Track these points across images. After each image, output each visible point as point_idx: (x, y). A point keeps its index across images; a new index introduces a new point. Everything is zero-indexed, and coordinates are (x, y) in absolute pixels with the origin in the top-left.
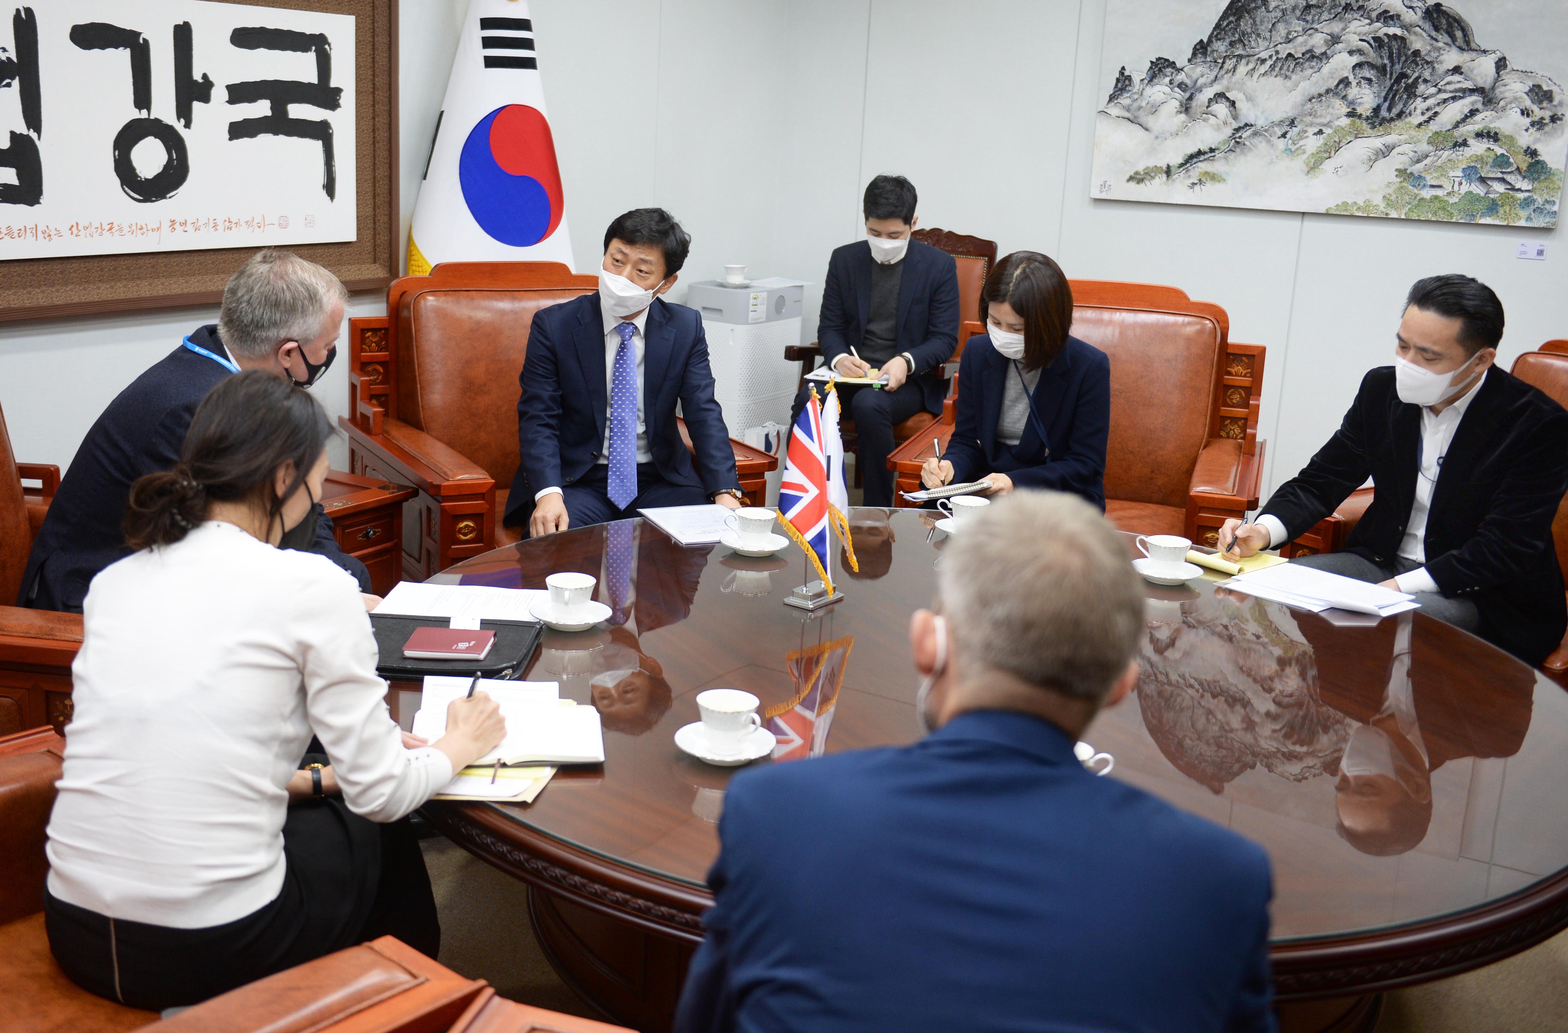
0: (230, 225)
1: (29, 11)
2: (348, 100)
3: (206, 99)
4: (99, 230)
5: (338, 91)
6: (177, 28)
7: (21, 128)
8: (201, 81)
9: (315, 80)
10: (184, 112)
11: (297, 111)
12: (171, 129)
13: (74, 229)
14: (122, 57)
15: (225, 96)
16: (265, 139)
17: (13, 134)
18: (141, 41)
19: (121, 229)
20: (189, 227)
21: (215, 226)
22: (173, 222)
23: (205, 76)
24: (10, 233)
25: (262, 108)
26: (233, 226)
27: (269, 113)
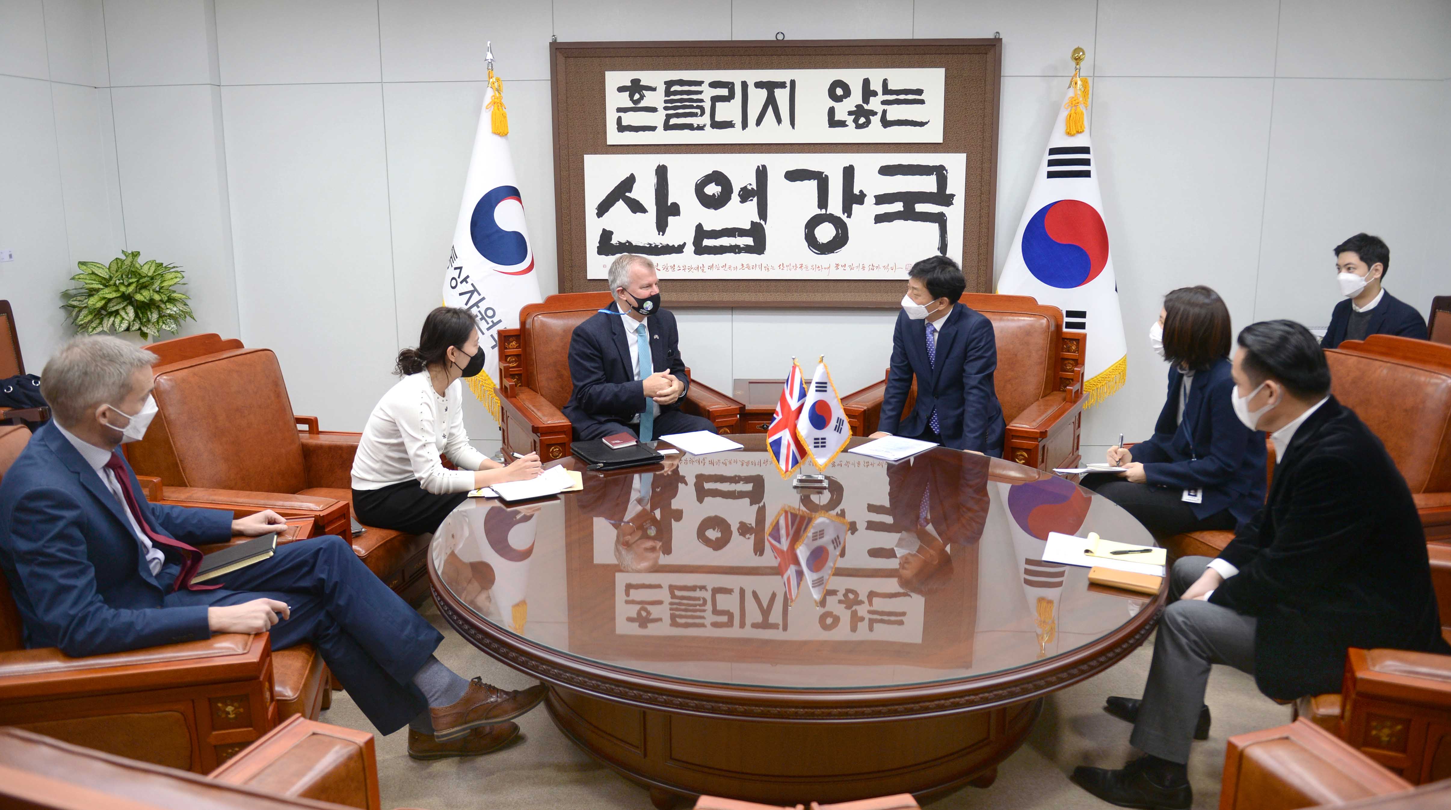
0: (873, 267)
1: (764, 167)
2: (959, 201)
3: (861, 202)
4: (795, 268)
5: (952, 196)
6: (845, 169)
7: (757, 219)
8: (858, 194)
9: (934, 189)
10: (847, 209)
11: (920, 208)
12: (839, 219)
13: (781, 266)
14: (813, 184)
15: (874, 201)
16: (898, 223)
17: (752, 222)
18: (824, 176)
19: (807, 267)
20: (847, 268)
21: (863, 268)
22: (837, 265)
23: (861, 191)
24: (748, 267)
25: (898, 207)
26: (875, 268)
27: (902, 209)
